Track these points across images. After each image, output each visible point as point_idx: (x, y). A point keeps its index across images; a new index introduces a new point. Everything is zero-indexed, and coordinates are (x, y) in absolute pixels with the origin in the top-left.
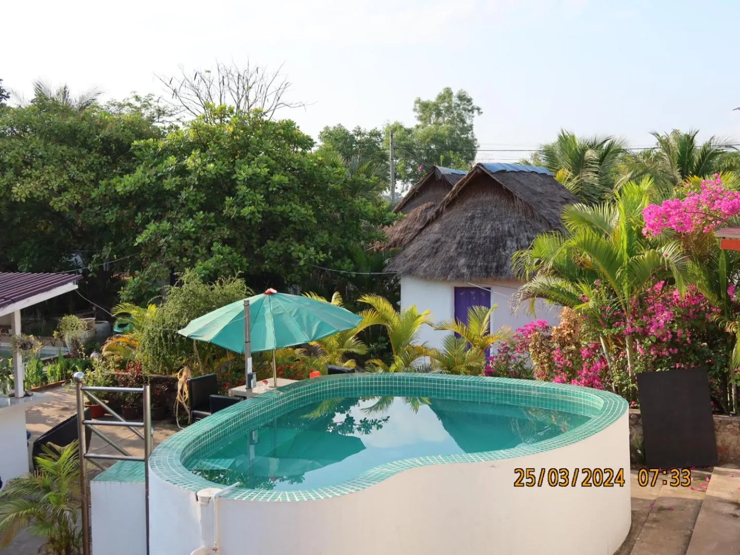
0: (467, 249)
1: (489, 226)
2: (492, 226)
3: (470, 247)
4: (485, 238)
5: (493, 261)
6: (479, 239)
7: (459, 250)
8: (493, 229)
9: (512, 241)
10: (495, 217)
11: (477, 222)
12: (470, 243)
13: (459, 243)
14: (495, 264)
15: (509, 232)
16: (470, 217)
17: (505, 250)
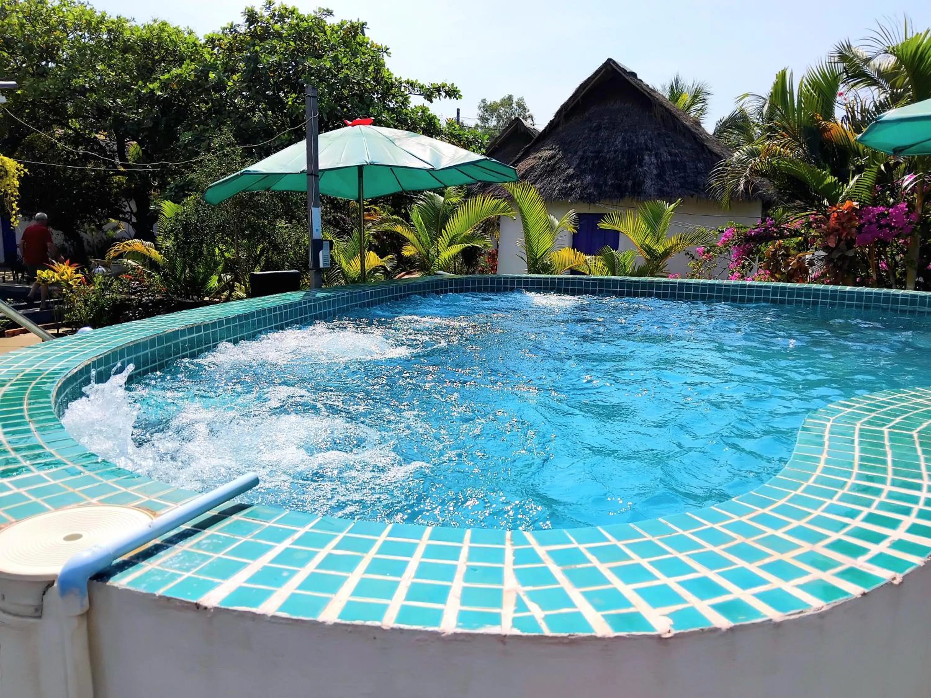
0: (593, 164)
1: (620, 139)
2: (624, 138)
3: (596, 162)
4: (615, 151)
5: (627, 178)
6: (608, 152)
7: (583, 167)
8: (624, 141)
9: (650, 156)
10: (627, 128)
11: (604, 134)
12: (597, 157)
13: (582, 158)
14: (630, 183)
15: (646, 146)
16: (595, 127)
17: (642, 166)
